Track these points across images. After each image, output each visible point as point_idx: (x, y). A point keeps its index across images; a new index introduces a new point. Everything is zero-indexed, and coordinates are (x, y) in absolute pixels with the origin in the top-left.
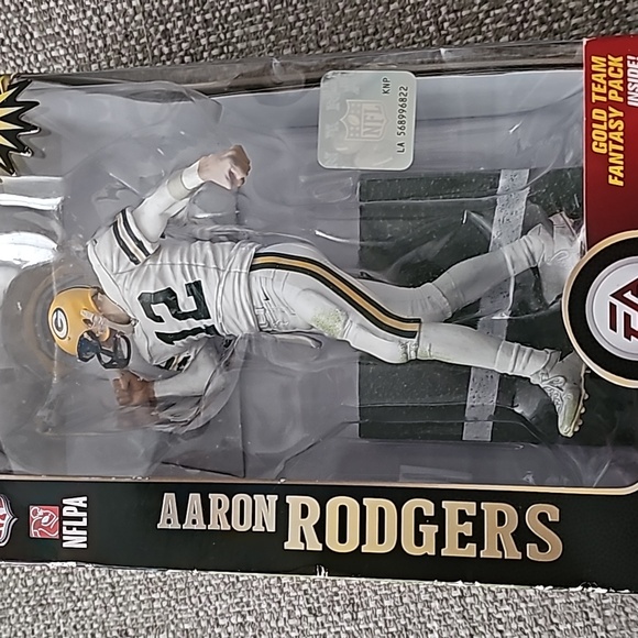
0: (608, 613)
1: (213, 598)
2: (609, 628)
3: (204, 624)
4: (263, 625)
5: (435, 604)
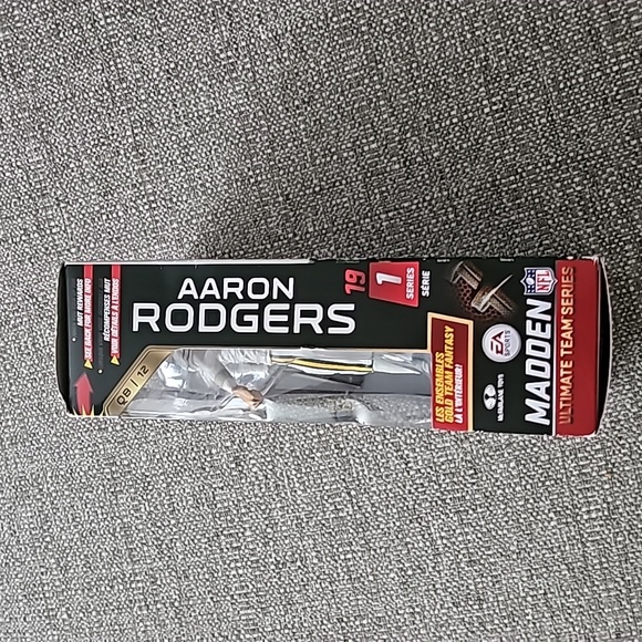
0: (633, 601)
1: (394, 598)
2: (635, 610)
3: (389, 613)
4: (426, 613)
5: (529, 599)
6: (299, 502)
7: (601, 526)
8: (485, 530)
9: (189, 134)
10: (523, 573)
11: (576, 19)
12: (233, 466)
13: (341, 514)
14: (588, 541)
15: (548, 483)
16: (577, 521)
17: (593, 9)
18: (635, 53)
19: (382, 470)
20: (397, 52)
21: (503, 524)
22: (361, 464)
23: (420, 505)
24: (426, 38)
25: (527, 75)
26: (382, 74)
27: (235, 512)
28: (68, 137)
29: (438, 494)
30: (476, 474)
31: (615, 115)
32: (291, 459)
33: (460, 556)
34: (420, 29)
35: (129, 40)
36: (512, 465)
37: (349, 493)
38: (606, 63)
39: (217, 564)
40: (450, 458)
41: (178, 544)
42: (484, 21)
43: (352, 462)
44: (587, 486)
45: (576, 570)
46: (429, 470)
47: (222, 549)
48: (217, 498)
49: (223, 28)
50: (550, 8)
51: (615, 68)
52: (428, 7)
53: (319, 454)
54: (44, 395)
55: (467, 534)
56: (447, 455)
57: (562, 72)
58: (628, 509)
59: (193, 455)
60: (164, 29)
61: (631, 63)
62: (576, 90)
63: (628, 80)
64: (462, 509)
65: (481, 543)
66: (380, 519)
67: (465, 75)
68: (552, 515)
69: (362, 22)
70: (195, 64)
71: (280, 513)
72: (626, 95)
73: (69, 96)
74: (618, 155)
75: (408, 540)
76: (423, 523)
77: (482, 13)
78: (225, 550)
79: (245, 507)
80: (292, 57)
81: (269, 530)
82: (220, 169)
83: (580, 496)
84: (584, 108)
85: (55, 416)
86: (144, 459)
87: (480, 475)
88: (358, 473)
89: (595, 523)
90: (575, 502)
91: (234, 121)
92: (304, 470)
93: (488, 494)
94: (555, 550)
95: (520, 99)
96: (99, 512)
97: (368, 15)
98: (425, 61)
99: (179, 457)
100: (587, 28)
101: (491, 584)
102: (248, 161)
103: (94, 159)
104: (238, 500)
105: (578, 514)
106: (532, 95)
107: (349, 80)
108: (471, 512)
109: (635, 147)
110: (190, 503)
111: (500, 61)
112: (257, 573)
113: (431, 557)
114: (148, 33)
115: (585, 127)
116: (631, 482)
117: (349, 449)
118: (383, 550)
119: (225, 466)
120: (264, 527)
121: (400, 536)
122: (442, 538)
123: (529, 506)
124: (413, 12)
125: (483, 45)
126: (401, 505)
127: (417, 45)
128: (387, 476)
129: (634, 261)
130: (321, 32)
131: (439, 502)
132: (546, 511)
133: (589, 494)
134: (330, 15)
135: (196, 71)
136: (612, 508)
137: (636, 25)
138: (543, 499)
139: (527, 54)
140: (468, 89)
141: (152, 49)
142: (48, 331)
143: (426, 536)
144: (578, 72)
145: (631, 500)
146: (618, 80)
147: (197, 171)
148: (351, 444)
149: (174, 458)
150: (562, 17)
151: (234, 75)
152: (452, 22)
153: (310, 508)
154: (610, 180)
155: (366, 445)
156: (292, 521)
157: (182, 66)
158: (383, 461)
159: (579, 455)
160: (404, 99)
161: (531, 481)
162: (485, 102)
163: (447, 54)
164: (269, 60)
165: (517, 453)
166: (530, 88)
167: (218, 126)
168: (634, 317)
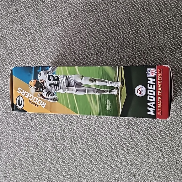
6: (81, 148)
7: (169, 153)
8: (135, 155)
9: (46, 42)
10: (147, 167)
11: (155, 6)
12: (62, 138)
13: (93, 151)
14: (165, 157)
15: (153, 141)
16: (162, 152)
17: (160, 2)
18: (173, 15)
19: (105, 138)
20: (104, 17)
21: (140, 153)
22: (99, 136)
23: (116, 148)
24: (113, 13)
25: (142, 22)
26: (100, 23)
27: (63, 151)
28: (11, 44)
29: (121, 145)
30: (132, 138)
31: (168, 33)
32: (79, 136)
33: (128, 163)
34: (110, 10)
35: (28, 16)
36: (142, 135)
37: (95, 145)
38: (165, 18)
39: (58, 166)
40: (124, 134)
41: (47, 161)
42: (129, 7)
43: (96, 136)
44: (164, 141)
45: (162, 166)
46: (118, 138)
47: (60, 162)
48: (58, 147)
49: (54, 12)
50: (148, 2)
51: (167, 19)
52: (112, 3)
53: (86, 134)
54: (7, 119)
55: (130, 156)
56: (123, 133)
57: (152, 21)
58: (176, 148)
59: (50, 135)
60: (37, 12)
61: (172, 18)
62: (156, 26)
63: (171, 23)
64: (128, 149)
65: (134, 159)
66: (105, 152)
67: (124, 23)
68: (154, 150)
69: (94, 8)
70: (47, 22)
71: (76, 151)
72: (171, 27)
73: (11, 32)
74: (169, 45)
75: (113, 158)
76: (117, 153)
77: (128, 5)
78: (61, 162)
79: (66, 150)
80: (74, 19)
81: (73, 156)
82: (55, 52)
83: (162, 144)
84: (159, 31)
85: (11, 125)
86: (36, 137)
87: (133, 139)
88: (98, 139)
89: (167, 152)
90: (161, 146)
91: (59, 38)
92: (82, 139)
93: (136, 144)
94: (156, 160)
95: (140, 29)
96: (24, 152)
97: (95, 6)
98: (112, 19)
99: (46, 136)
100: (159, 8)
101: (137, 171)
102: (63, 50)
103: (19, 50)
104: (64, 148)
105: (162, 150)
106: (144, 28)
107: (91, 25)
108: (131, 150)
109: (174, 42)
110: (50, 149)
111: (134, 18)
112: (70, 169)
113: (120, 163)
114: (33, 14)
115: (159, 37)
116: (177, 140)
117: (95, 132)
118: (106, 161)
119: (60, 138)
120: (71, 155)
121: (111, 157)
122: (123, 157)
123: (148, 147)
124: (108, 5)
125: (129, 14)
126: (111, 148)
127: (110, 14)
128: (106, 140)
129: (175, 75)
130: (82, 12)
131: (122, 147)
132: (153, 149)
133: (165, 144)
134: (85, 7)
135: (47, 24)
136: (172, 147)
137: (173, 7)
138: (152, 145)
139: (142, 16)
140: (125, 27)
141: (34, 18)
142: (8, 100)
143: (118, 157)
144: (157, 21)
145: (177, 145)
146: (168, 23)
147: (49, 53)
148: (96, 131)
149: (45, 136)
150: (151, 5)
151: (58, 25)
152: (120, 8)
153: (85, 150)
154: (167, 52)
155: (100, 131)
156: (79, 154)
157: (43, 23)
158: (105, 135)
159: (162, 132)
160: (107, 30)
161: (148, 140)
162: (130, 31)
163: (119, 17)
164: (68, 20)
165: (144, 132)
166: (143, 26)
167: (54, 40)
168: (176, 91)
